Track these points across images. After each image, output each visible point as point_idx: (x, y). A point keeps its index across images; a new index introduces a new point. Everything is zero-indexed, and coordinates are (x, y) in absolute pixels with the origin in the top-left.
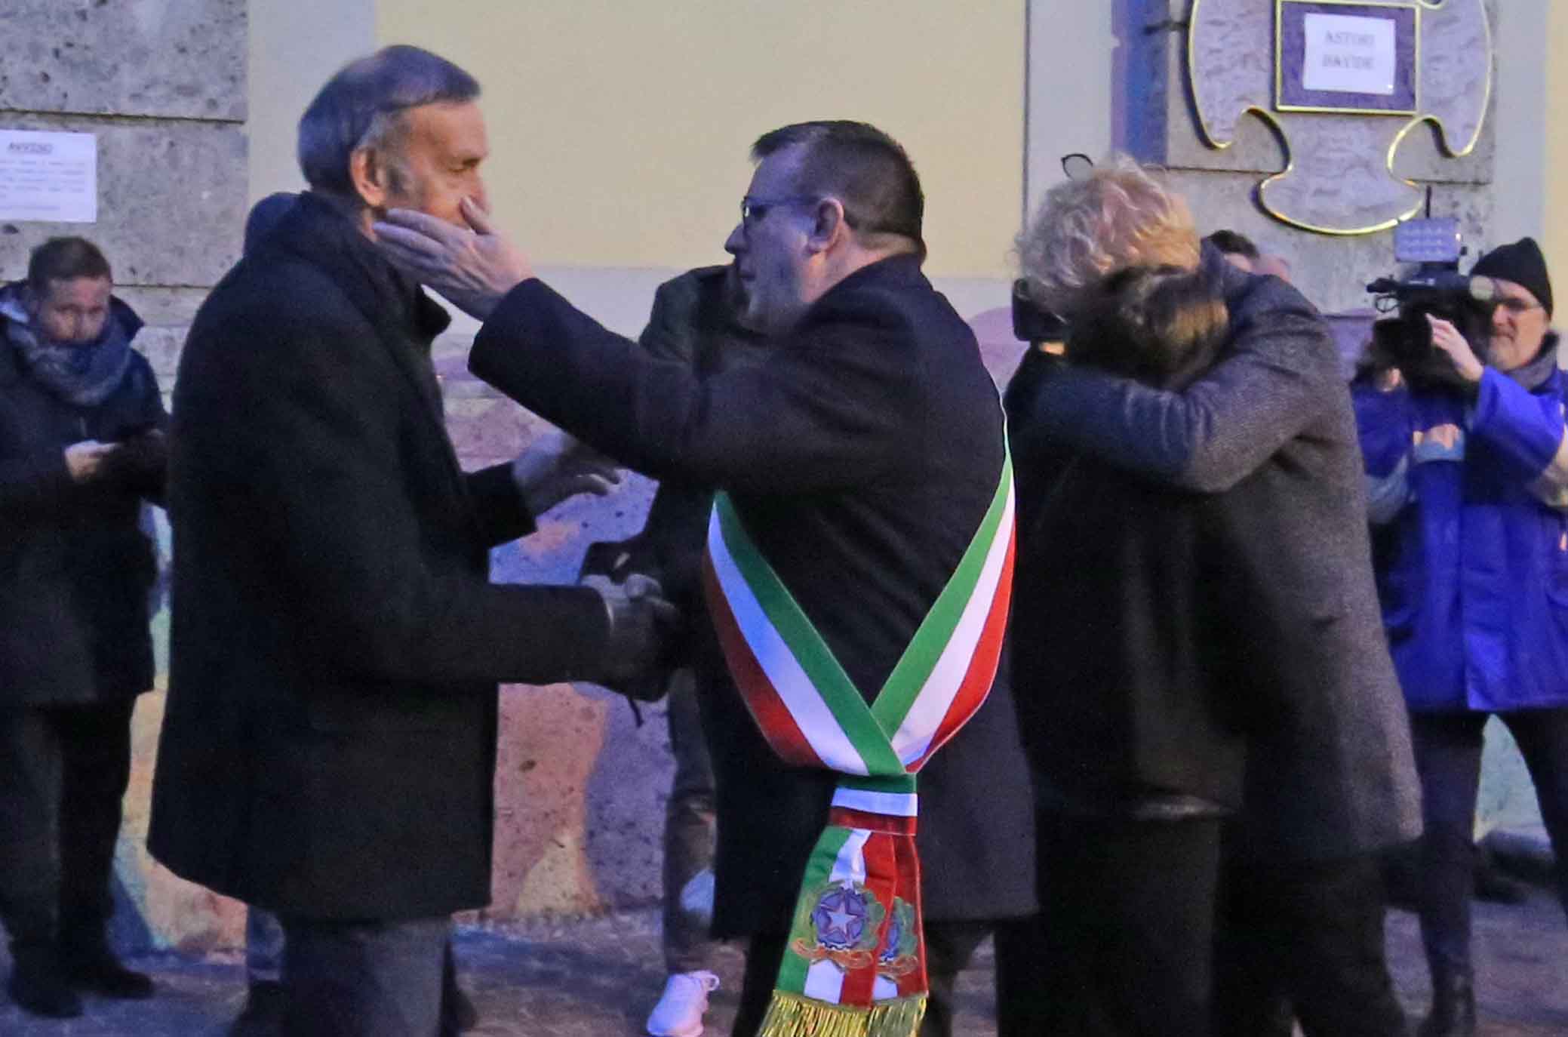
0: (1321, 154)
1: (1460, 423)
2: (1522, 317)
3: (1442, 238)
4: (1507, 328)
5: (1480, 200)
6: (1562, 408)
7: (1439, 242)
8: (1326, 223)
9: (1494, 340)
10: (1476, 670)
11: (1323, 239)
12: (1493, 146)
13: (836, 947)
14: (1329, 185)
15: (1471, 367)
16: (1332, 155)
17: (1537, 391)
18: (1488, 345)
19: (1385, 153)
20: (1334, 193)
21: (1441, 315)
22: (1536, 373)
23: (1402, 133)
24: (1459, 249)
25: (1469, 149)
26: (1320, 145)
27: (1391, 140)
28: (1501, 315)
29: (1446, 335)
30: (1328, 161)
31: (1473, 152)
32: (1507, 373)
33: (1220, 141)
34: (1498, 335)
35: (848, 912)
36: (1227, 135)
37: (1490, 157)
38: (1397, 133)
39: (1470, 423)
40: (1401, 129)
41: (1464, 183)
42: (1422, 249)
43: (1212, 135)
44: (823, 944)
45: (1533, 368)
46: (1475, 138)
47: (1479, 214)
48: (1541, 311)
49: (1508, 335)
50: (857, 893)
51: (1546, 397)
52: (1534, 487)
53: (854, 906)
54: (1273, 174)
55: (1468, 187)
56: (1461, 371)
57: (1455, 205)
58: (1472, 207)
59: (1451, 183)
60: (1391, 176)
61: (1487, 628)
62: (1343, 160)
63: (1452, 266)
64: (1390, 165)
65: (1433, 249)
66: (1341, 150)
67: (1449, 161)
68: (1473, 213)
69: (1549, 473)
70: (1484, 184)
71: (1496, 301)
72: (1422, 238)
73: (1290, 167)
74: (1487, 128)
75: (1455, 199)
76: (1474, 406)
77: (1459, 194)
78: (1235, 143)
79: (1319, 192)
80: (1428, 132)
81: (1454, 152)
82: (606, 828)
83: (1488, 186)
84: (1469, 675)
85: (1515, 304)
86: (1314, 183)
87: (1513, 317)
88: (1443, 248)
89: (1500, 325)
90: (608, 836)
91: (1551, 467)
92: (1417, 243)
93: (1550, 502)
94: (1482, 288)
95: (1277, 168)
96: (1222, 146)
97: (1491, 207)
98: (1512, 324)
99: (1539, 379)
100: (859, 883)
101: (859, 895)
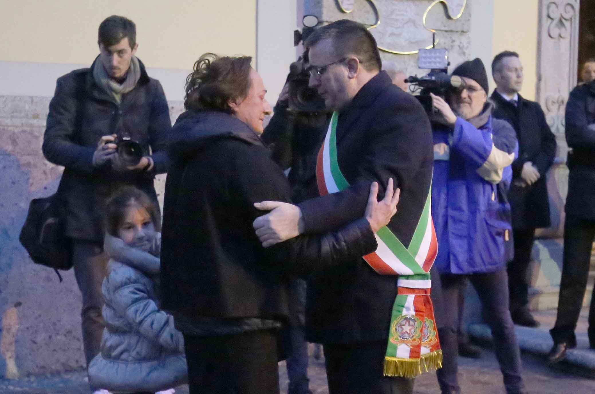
0: (393, 17)
1: (447, 143)
2: (474, 94)
3: (439, 57)
4: (467, 100)
5: (464, 39)
6: (491, 136)
7: (438, 60)
8: (395, 49)
9: (462, 105)
10: (455, 256)
11: (394, 56)
12: (470, 15)
13: (406, 338)
14: (395, 31)
15: (451, 117)
16: (398, 17)
17: (481, 128)
18: (459, 107)
19: (422, 16)
20: (399, 35)
21: (437, 93)
22: (481, 119)
23: (430, 8)
24: (447, 63)
25: (459, 16)
26: (392, 12)
27: (424, 11)
28: (465, 94)
29: (438, 102)
30: (397, 20)
31: (461, 16)
32: (468, 120)
33: (348, 9)
34: (464, 102)
35: (409, 325)
36: (350, 7)
37: (469, 20)
38: (427, 7)
39: (451, 142)
40: (429, 6)
41: (457, 32)
42: (430, 63)
43: (343, 7)
44: (401, 338)
45: (480, 118)
46: (462, 10)
47: (463, 46)
48: (483, 92)
49: (469, 103)
50: (412, 318)
51: (485, 131)
52: (480, 171)
53: (411, 323)
54: (372, 25)
55: (459, 33)
56: (446, 118)
57: (453, 41)
58: (461, 43)
59: (451, 31)
60: (425, 27)
61: (459, 237)
62: (403, 19)
63: (445, 71)
64: (424, 22)
65: (435, 63)
66: (403, 15)
67: (450, 21)
68: (461, 45)
69: (486, 165)
70: (466, 32)
71: (463, 87)
72: (430, 58)
73: (379, 22)
74: (467, 6)
75: (453, 38)
76: (452, 135)
77: (455, 37)
78: (353, 11)
79: (392, 34)
80: (441, 8)
81: (452, 17)
82: (58, 334)
83: (468, 33)
84: (452, 257)
85: (471, 89)
86: (389, 30)
87: (470, 94)
88: (439, 63)
89: (465, 98)
90: (59, 337)
91: (487, 162)
92: (428, 60)
93: (486, 179)
94: (456, 81)
95: (372, 23)
96: (348, 12)
97: (469, 43)
98: (469, 97)
99: (482, 123)
100: (413, 315)
101: (413, 319)
